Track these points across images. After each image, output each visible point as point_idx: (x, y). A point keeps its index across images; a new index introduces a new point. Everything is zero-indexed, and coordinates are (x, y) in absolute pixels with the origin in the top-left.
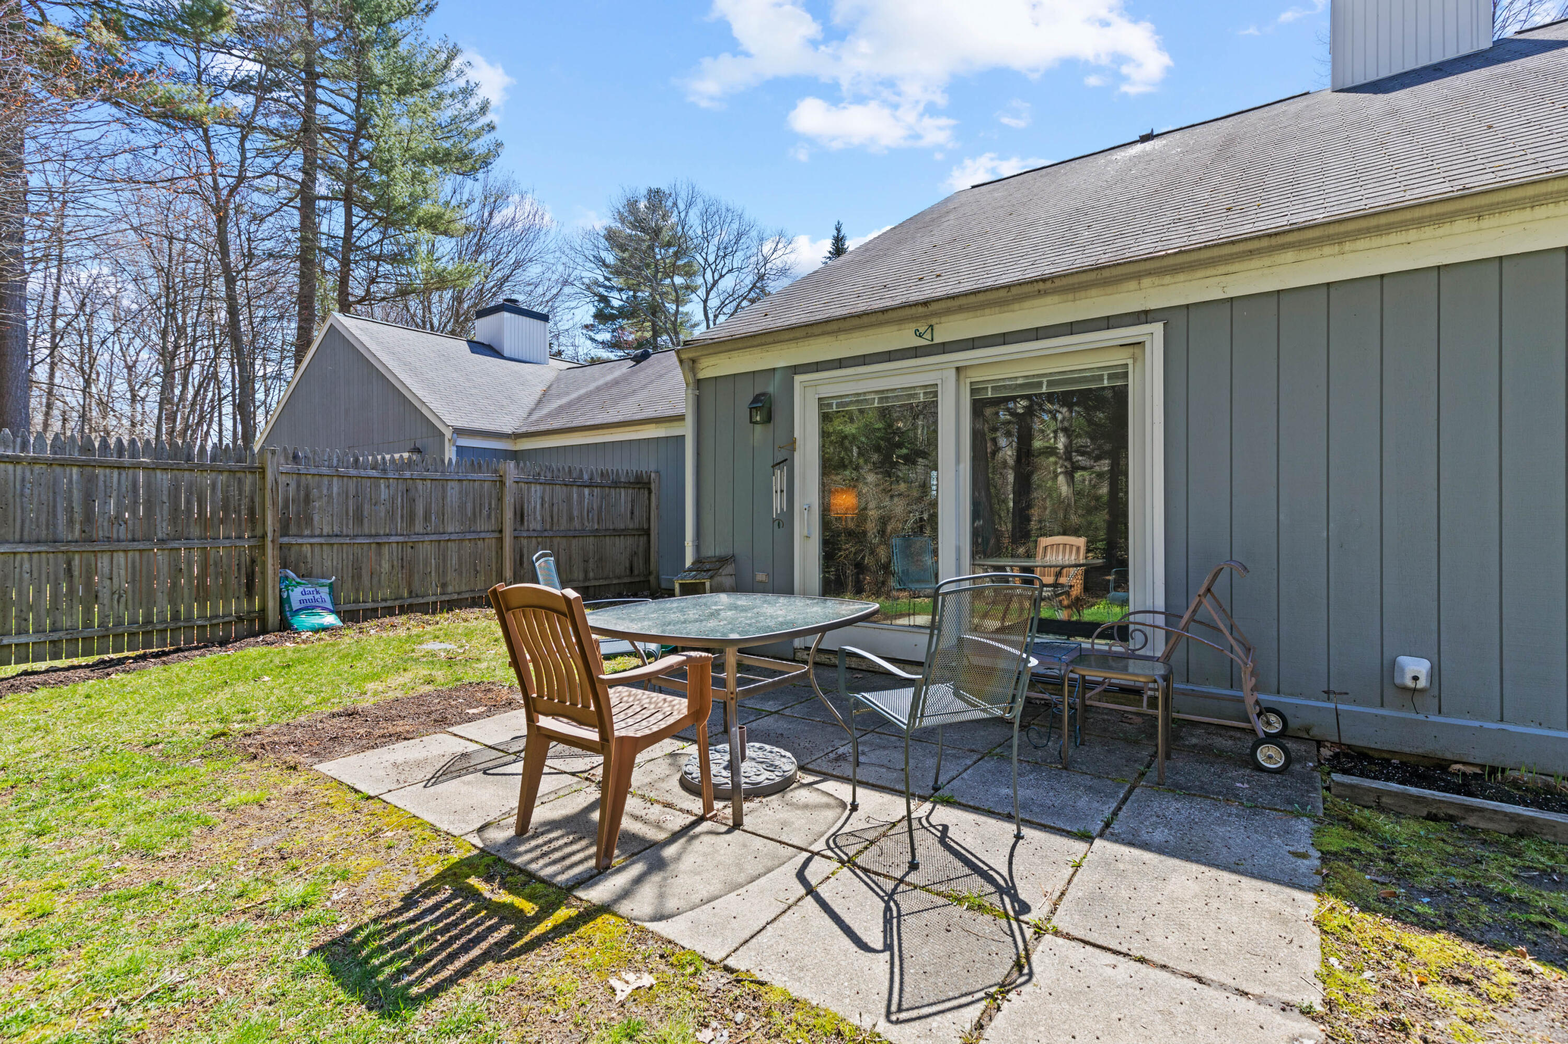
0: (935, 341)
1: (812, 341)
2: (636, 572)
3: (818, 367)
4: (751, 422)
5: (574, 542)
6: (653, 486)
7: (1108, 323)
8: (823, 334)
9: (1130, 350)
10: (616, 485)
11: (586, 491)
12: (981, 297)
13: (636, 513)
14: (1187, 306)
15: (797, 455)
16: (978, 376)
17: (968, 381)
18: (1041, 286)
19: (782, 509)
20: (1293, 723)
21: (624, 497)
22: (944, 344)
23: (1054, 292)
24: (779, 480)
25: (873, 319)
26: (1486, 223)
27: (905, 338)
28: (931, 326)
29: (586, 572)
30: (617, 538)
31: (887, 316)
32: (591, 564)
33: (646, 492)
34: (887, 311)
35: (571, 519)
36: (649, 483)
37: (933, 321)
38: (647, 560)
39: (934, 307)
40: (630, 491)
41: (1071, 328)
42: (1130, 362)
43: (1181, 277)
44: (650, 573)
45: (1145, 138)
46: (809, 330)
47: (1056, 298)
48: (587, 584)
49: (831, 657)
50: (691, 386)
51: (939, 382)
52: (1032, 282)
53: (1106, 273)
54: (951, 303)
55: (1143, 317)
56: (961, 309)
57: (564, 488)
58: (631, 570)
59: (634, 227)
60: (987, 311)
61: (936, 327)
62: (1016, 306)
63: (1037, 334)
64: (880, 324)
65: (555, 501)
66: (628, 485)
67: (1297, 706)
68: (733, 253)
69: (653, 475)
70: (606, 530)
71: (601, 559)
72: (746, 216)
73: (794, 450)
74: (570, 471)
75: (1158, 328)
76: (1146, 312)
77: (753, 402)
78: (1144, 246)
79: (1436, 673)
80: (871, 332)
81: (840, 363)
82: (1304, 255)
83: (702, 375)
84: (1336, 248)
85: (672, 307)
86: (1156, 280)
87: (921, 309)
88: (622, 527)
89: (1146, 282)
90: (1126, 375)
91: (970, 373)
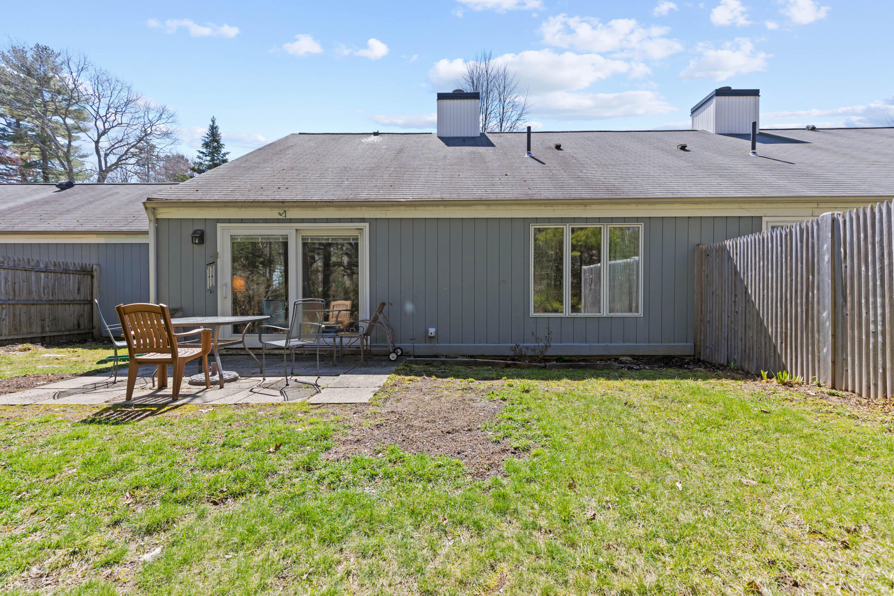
0: (287, 217)
1: (227, 209)
2: (82, 327)
3: (230, 221)
4: (193, 243)
5: (33, 308)
6: (95, 274)
7: (352, 220)
8: (234, 207)
9: (359, 230)
10: (66, 271)
11: (43, 275)
12: (306, 204)
13: (82, 289)
14: (376, 219)
15: (219, 260)
16: (306, 234)
17: (301, 235)
18: (328, 204)
19: (212, 285)
20: (404, 351)
21: (72, 281)
22: (290, 219)
23: (333, 206)
24: (210, 271)
25: (259, 204)
26: (447, 208)
27: (274, 214)
28: (285, 211)
29: (43, 327)
30: (67, 306)
31: (265, 204)
32: (47, 322)
33: (89, 277)
34: (265, 202)
35: (30, 292)
36: (92, 271)
37: (286, 209)
38: (91, 319)
39: (286, 204)
40: (77, 276)
41: (339, 220)
42: (359, 235)
43: (374, 209)
44: (93, 328)
45: (376, 134)
46: (226, 204)
47: (334, 209)
48: (44, 335)
49: (238, 351)
50: (153, 222)
51: (289, 234)
52: (325, 202)
53: (351, 203)
54: (293, 204)
55: (363, 220)
56: (297, 207)
57: (24, 272)
58: (79, 326)
59: (19, 69)
60: (308, 209)
61: (287, 212)
62: (319, 209)
63: (327, 220)
64: (262, 207)
65: (16, 281)
66: (75, 272)
67: (405, 346)
68: (123, 113)
69: (95, 267)
70: (58, 300)
71: (55, 319)
72: (134, 89)
73: (217, 258)
74: (29, 261)
75: (367, 225)
76: (364, 219)
77: (193, 234)
78: (363, 196)
79: (437, 332)
80: (257, 209)
81: (242, 221)
82: (407, 208)
83: (159, 217)
84: (415, 208)
85: (62, 141)
86: (367, 208)
87: (280, 204)
88: (71, 298)
89: (364, 208)
90: (358, 239)
91: (301, 232)
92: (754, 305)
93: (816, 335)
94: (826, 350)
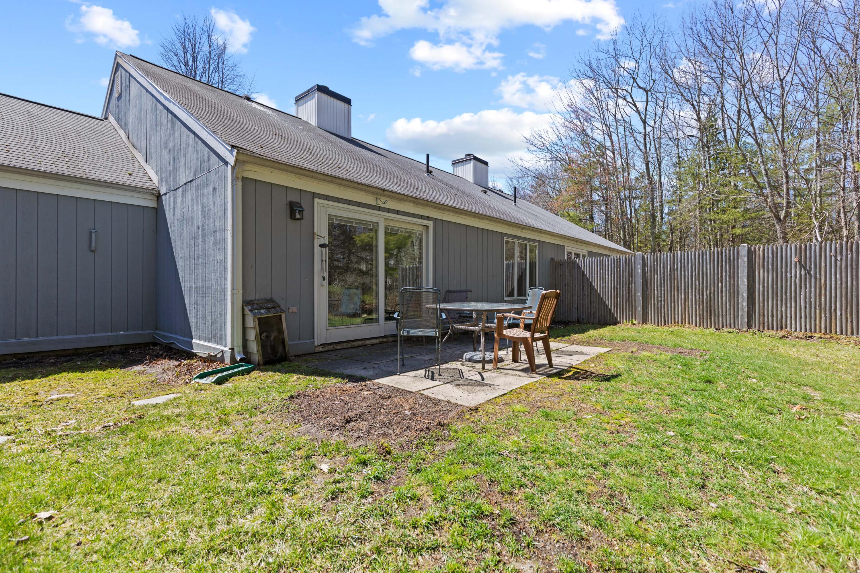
0: (378, 205)
3: (326, 198)
7: (422, 217)
12: (399, 196)
14: (436, 219)
15: (316, 242)
22: (380, 207)
28: (377, 198)
37: (379, 197)
41: (414, 216)
43: (436, 210)
51: (379, 222)
52: (414, 198)
53: (428, 203)
55: (428, 218)
60: (395, 200)
63: (406, 214)
73: (314, 238)
75: (431, 223)
80: (355, 191)
83: (245, 174)
86: (432, 209)
89: (430, 208)
90: (422, 234)
92: (596, 291)
93: (633, 303)
94: (640, 309)
